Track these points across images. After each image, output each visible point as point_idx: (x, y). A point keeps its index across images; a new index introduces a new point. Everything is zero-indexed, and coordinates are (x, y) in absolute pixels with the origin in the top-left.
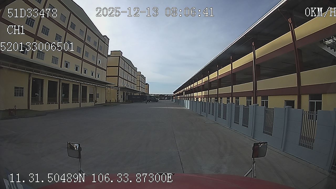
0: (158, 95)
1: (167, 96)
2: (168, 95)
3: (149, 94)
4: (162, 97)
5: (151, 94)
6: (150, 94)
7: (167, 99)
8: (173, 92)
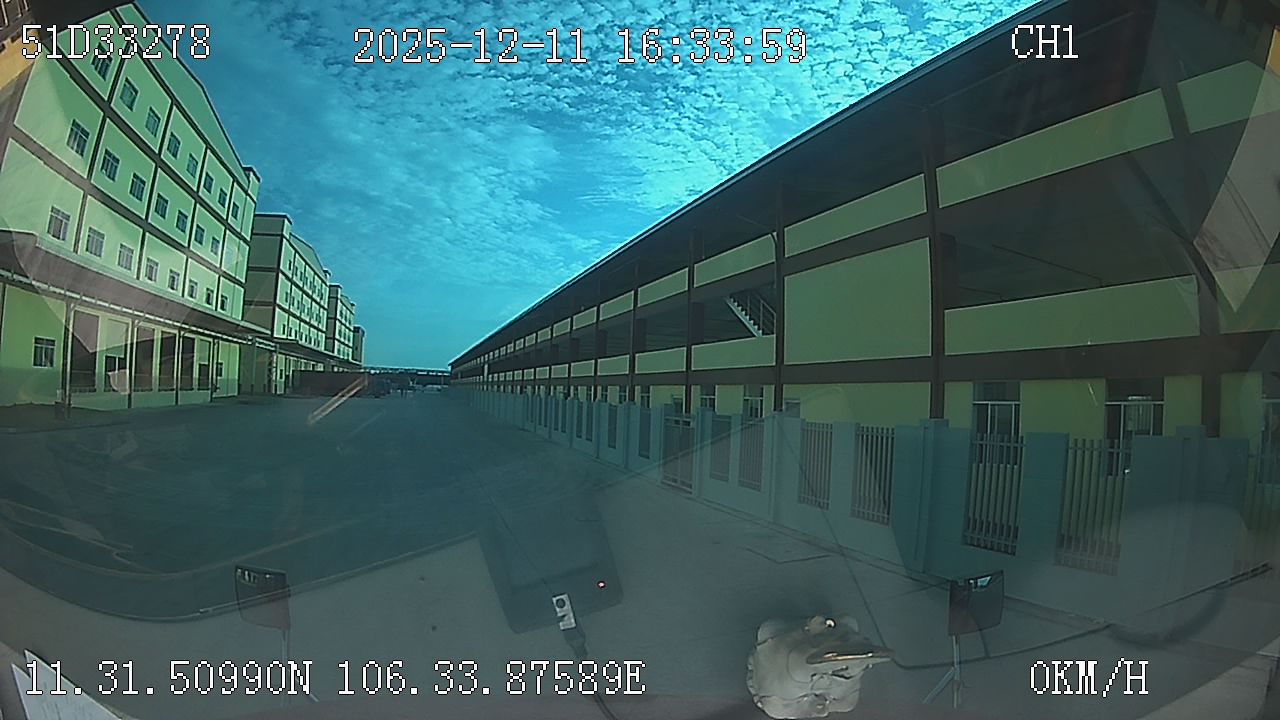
0: (397, 369)
1: (428, 375)
2: (433, 371)
8: (451, 362)
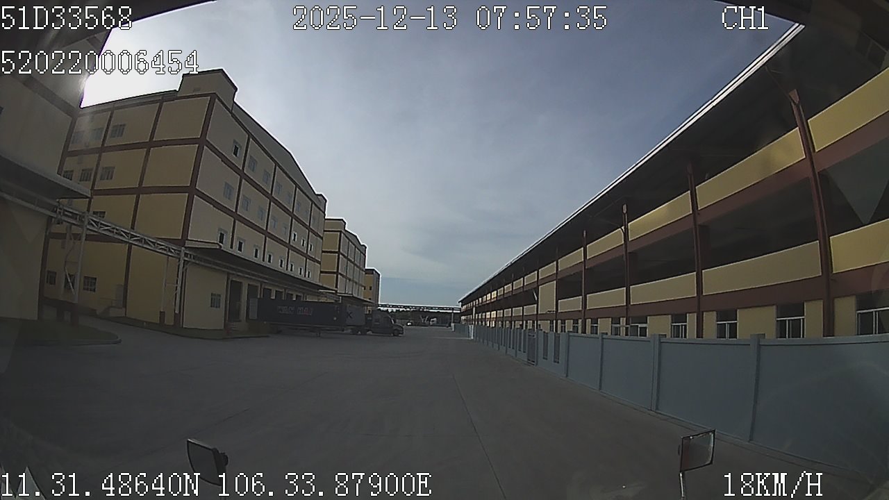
3: (379, 303)
4: (419, 316)
5: (385, 306)
6: (382, 306)
7: (437, 322)
